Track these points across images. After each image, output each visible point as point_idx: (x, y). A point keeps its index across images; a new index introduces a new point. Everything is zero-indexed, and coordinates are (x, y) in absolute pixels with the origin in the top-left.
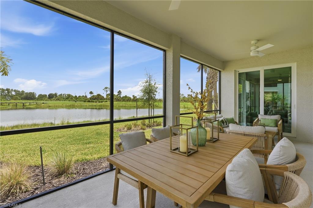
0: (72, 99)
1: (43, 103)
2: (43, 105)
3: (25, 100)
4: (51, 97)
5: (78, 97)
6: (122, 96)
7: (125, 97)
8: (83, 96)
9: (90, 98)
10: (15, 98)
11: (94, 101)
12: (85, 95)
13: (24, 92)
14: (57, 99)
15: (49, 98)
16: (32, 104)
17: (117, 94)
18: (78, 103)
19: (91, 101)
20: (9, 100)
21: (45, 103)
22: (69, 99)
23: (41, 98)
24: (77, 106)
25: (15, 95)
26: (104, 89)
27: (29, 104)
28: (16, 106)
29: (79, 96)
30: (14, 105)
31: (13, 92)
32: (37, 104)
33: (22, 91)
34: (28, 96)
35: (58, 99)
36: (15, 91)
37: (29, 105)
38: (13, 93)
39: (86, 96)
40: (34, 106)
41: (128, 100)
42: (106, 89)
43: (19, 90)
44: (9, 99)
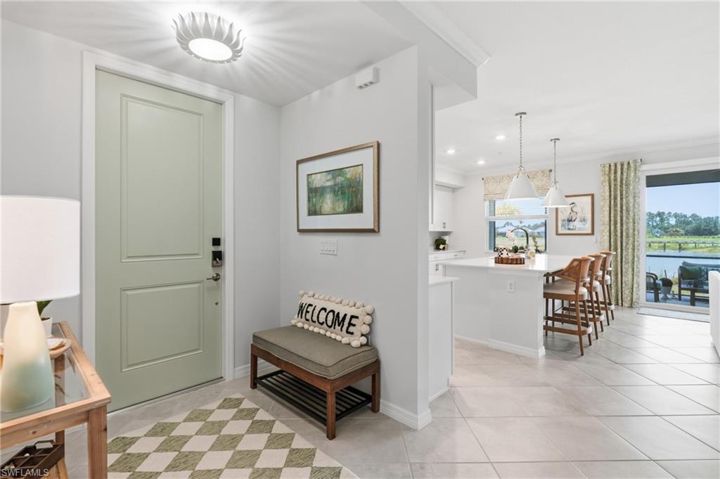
3: (694, 235)
10: (672, 232)
13: (697, 217)
20: (659, 237)
25: (673, 226)
31: (671, 219)
32: (715, 246)
33: (693, 215)
34: (703, 227)
36: (676, 216)
38: (673, 221)
40: (705, 250)
43: (684, 213)
44: (659, 235)
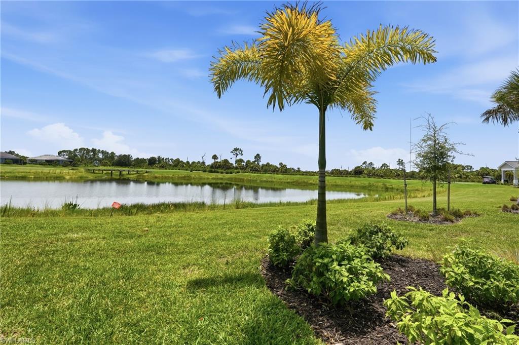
0: (183, 166)
1: (147, 172)
2: (146, 174)
3: (118, 166)
4: (152, 162)
5: (190, 163)
6: (261, 164)
7: (266, 165)
8: (199, 162)
9: (212, 166)
11: (220, 170)
12: (201, 161)
13: (114, 154)
14: (160, 167)
15: (149, 165)
16: (132, 172)
17: (254, 160)
18: (194, 174)
19: (213, 170)
21: (149, 172)
22: (179, 166)
23: (139, 164)
24: (194, 178)
26: (232, 152)
27: (127, 172)
28: (111, 175)
29: (193, 163)
30: (108, 173)
33: (112, 153)
35: (163, 167)
36: (103, 152)
37: (127, 175)
38: (101, 156)
39: (203, 163)
40: (135, 175)
41: (274, 171)
42: (235, 152)
43: (107, 151)
44: (97, 165)
